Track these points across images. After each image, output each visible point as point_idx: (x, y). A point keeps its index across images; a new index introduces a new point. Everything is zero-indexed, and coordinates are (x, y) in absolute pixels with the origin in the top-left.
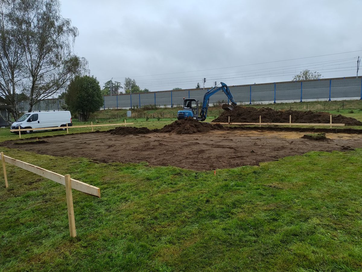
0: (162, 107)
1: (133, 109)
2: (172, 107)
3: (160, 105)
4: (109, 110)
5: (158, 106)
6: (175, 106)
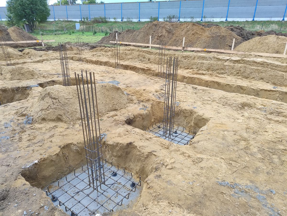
0: (112, 20)
1: (83, 22)
2: (122, 20)
3: (109, 18)
4: (60, 21)
5: (108, 19)
6: (125, 20)
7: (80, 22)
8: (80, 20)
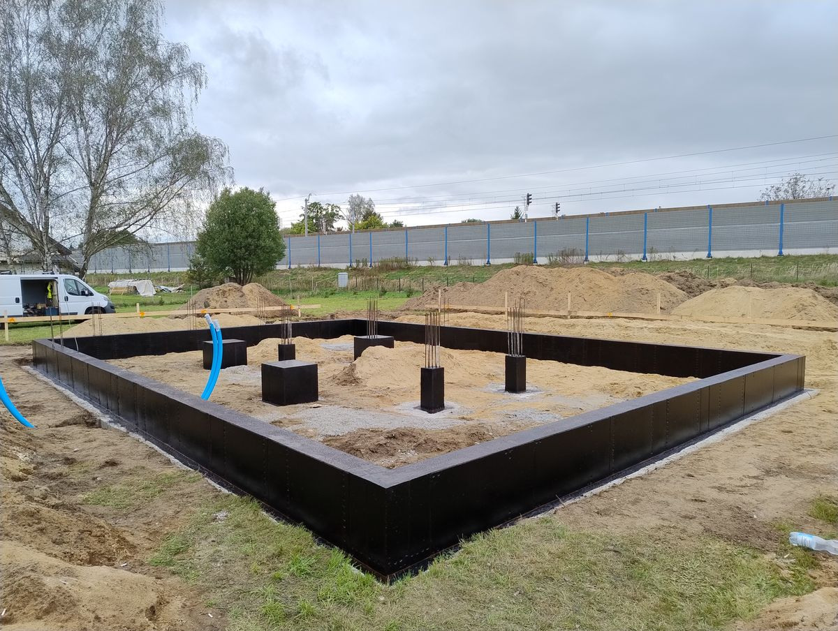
1: (355, 269)
2: (446, 263)
3: (417, 260)
4: (300, 268)
5: (414, 262)
6: (454, 262)
7: (347, 270)
8: (349, 264)
